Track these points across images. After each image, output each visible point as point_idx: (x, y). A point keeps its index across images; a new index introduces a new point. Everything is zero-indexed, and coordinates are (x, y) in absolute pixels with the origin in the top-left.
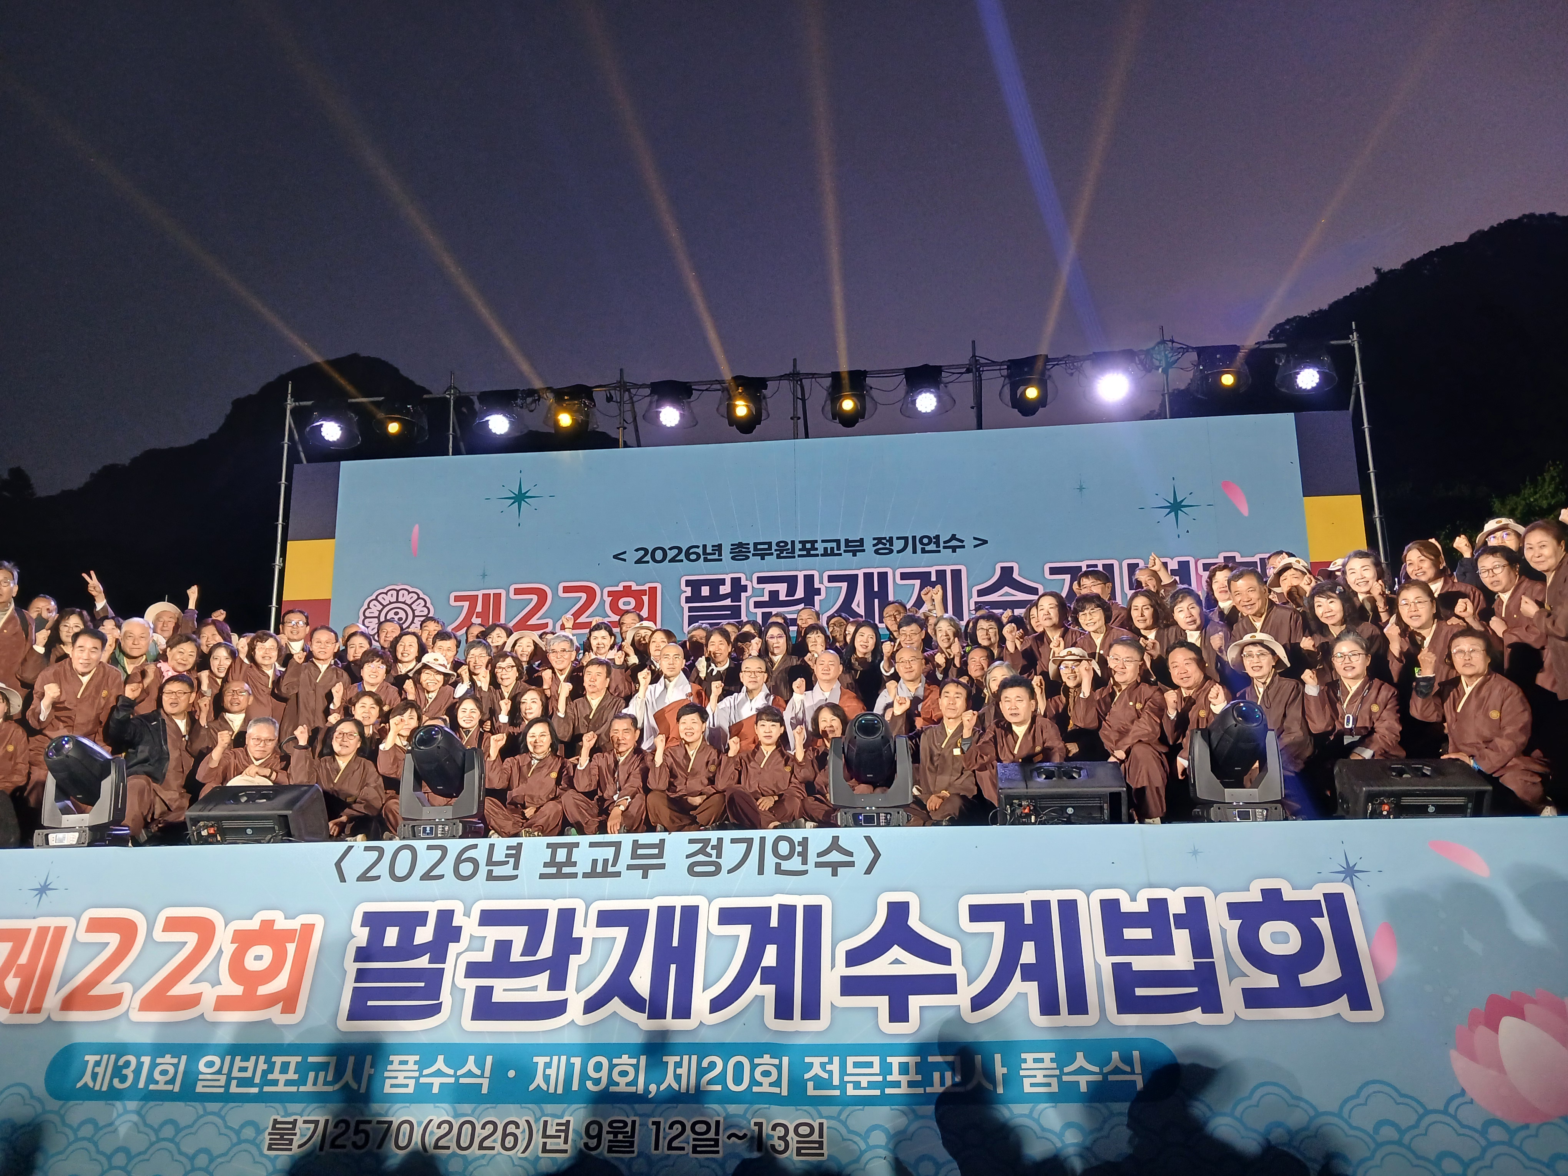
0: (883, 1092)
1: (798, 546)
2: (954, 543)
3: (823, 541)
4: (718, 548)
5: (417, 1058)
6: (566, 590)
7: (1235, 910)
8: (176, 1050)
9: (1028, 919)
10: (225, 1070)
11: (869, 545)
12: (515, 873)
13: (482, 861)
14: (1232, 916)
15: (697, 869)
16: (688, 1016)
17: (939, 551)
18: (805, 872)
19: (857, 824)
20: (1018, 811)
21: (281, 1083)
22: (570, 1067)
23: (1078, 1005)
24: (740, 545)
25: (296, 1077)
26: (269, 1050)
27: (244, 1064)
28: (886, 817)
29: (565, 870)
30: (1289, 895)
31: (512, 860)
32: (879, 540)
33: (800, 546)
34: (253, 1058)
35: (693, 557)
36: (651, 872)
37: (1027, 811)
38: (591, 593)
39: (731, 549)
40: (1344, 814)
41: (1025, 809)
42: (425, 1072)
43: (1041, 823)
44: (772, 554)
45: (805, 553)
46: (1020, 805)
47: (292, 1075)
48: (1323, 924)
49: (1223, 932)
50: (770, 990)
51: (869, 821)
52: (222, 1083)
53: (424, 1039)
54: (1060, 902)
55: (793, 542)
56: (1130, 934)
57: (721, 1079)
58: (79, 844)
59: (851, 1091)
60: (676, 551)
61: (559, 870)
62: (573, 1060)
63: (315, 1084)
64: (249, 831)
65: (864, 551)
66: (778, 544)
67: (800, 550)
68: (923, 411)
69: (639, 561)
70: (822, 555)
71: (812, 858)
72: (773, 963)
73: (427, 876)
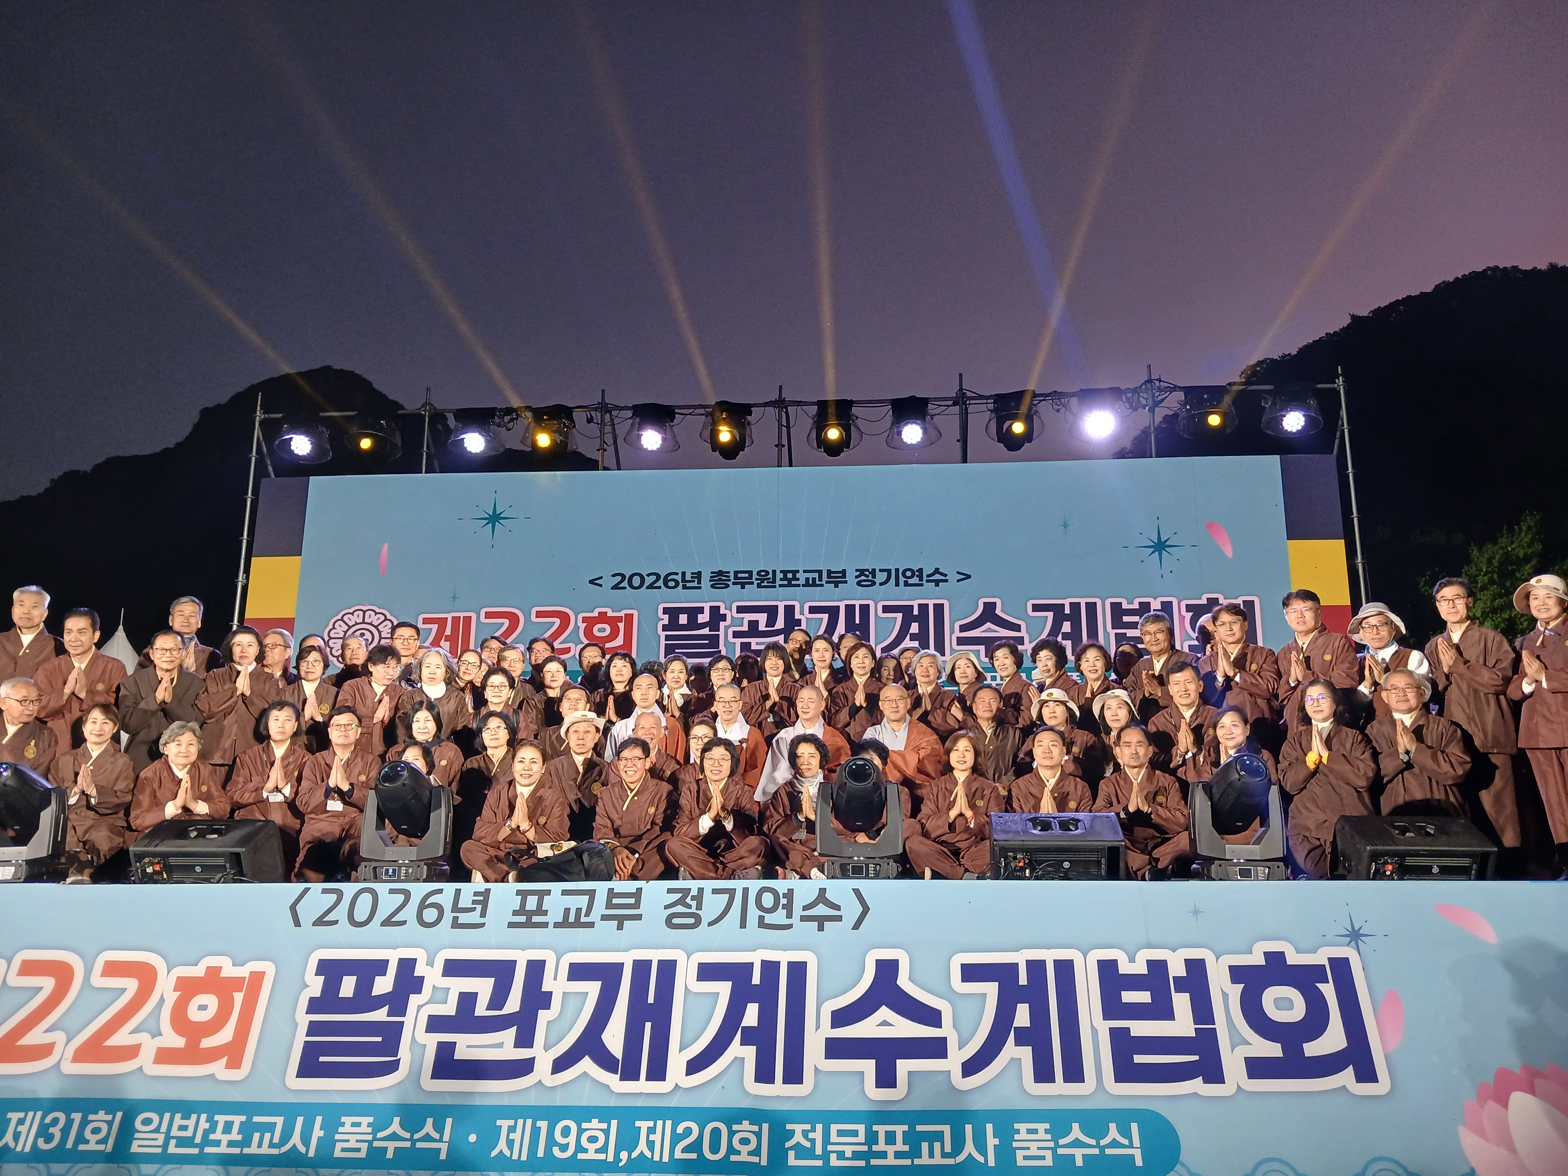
0: (868, 1163)
1: (780, 576)
2: (937, 577)
3: (805, 571)
4: (698, 576)
5: (371, 1119)
6: (539, 614)
7: (1237, 973)
8: (110, 1105)
9: (1023, 980)
10: (164, 1128)
11: (851, 576)
12: (482, 920)
13: (448, 907)
14: (1235, 980)
15: (676, 921)
16: (662, 1078)
17: (922, 585)
18: (790, 926)
19: (844, 875)
20: (1013, 865)
21: (224, 1143)
22: (536, 1131)
23: (1074, 1073)
24: (720, 573)
25: (240, 1138)
26: (212, 1108)
27: (185, 1122)
28: (875, 868)
29: (536, 919)
30: (1293, 958)
31: (479, 907)
32: (862, 572)
33: (782, 576)
34: (194, 1117)
35: (671, 584)
36: (627, 924)
37: (1021, 864)
38: (565, 619)
39: (711, 577)
40: (1346, 873)
41: (1020, 862)
42: (380, 1135)
43: (1037, 878)
44: (752, 583)
45: (786, 582)
46: (1015, 858)
47: (235, 1136)
48: (1328, 990)
49: (1225, 996)
50: (750, 1052)
51: (858, 872)
52: (160, 1142)
53: (380, 1100)
54: (1056, 962)
55: (774, 572)
56: (1129, 997)
57: (696, 1146)
58: (14, 880)
59: (834, 1162)
60: (654, 578)
61: (529, 919)
62: (539, 1124)
63: (260, 1146)
64: (198, 869)
65: (846, 582)
66: (759, 573)
67: (781, 580)
68: (909, 443)
69: (615, 587)
70: (803, 585)
71: (798, 911)
72: (754, 1023)
73: (388, 922)
